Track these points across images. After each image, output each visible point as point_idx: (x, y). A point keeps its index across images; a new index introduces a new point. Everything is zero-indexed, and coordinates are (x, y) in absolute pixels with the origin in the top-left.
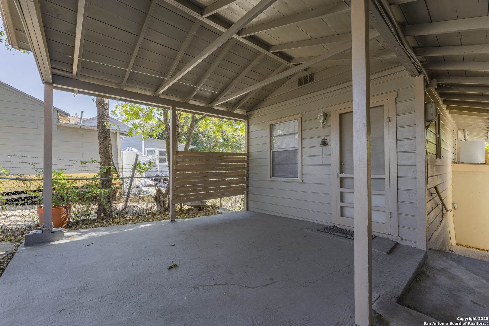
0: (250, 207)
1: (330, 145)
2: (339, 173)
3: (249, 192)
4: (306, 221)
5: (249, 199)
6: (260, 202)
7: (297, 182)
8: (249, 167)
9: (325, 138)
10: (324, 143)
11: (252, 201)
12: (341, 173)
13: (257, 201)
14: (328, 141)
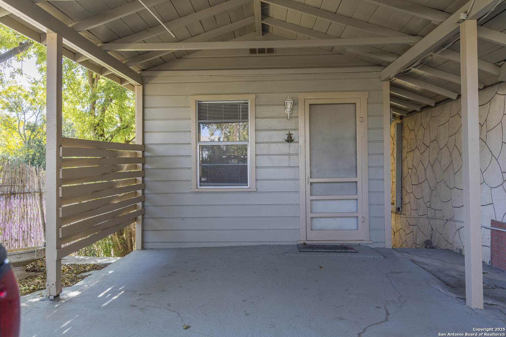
0: (148, 242)
1: (298, 142)
2: (309, 177)
3: (146, 216)
4: (263, 245)
5: (147, 228)
6: (173, 230)
7: (247, 192)
8: (146, 171)
9: (289, 132)
10: (290, 140)
11: (152, 230)
12: (311, 178)
13: (164, 230)
14: (293, 137)
